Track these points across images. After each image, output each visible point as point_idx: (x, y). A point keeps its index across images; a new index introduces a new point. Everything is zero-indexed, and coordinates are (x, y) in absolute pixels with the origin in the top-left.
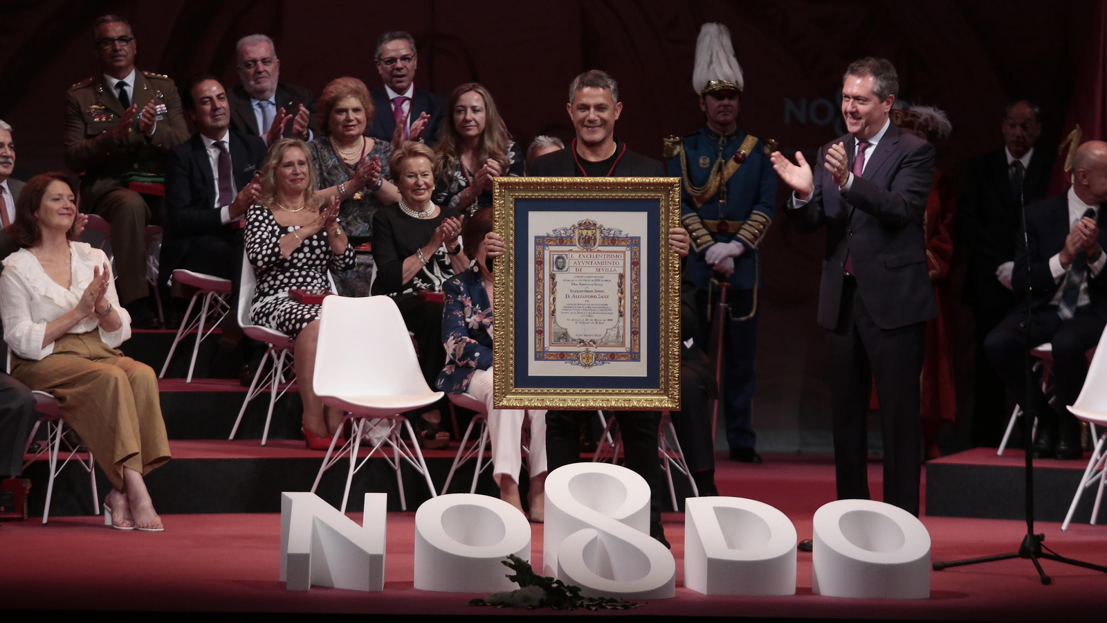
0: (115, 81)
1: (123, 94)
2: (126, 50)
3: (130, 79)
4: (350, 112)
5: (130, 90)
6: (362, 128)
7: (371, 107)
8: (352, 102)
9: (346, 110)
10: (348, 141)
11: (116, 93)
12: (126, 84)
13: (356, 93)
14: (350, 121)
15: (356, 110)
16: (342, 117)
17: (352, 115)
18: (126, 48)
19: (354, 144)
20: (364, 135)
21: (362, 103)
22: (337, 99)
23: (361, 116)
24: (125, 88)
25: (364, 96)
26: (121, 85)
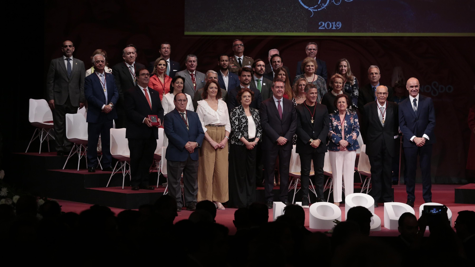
0: (238, 58)
1: (240, 61)
2: (242, 49)
3: (242, 57)
4: (311, 66)
5: (241, 61)
6: (314, 71)
7: (317, 66)
8: (311, 64)
9: (309, 66)
10: (309, 75)
11: (238, 61)
12: (241, 59)
13: (313, 61)
14: (310, 69)
15: (312, 66)
16: (308, 68)
17: (311, 67)
18: (242, 47)
19: (311, 76)
20: (315, 74)
21: (314, 64)
22: (307, 62)
23: (314, 68)
24: (241, 60)
25: (315, 62)
26: (239, 59)
